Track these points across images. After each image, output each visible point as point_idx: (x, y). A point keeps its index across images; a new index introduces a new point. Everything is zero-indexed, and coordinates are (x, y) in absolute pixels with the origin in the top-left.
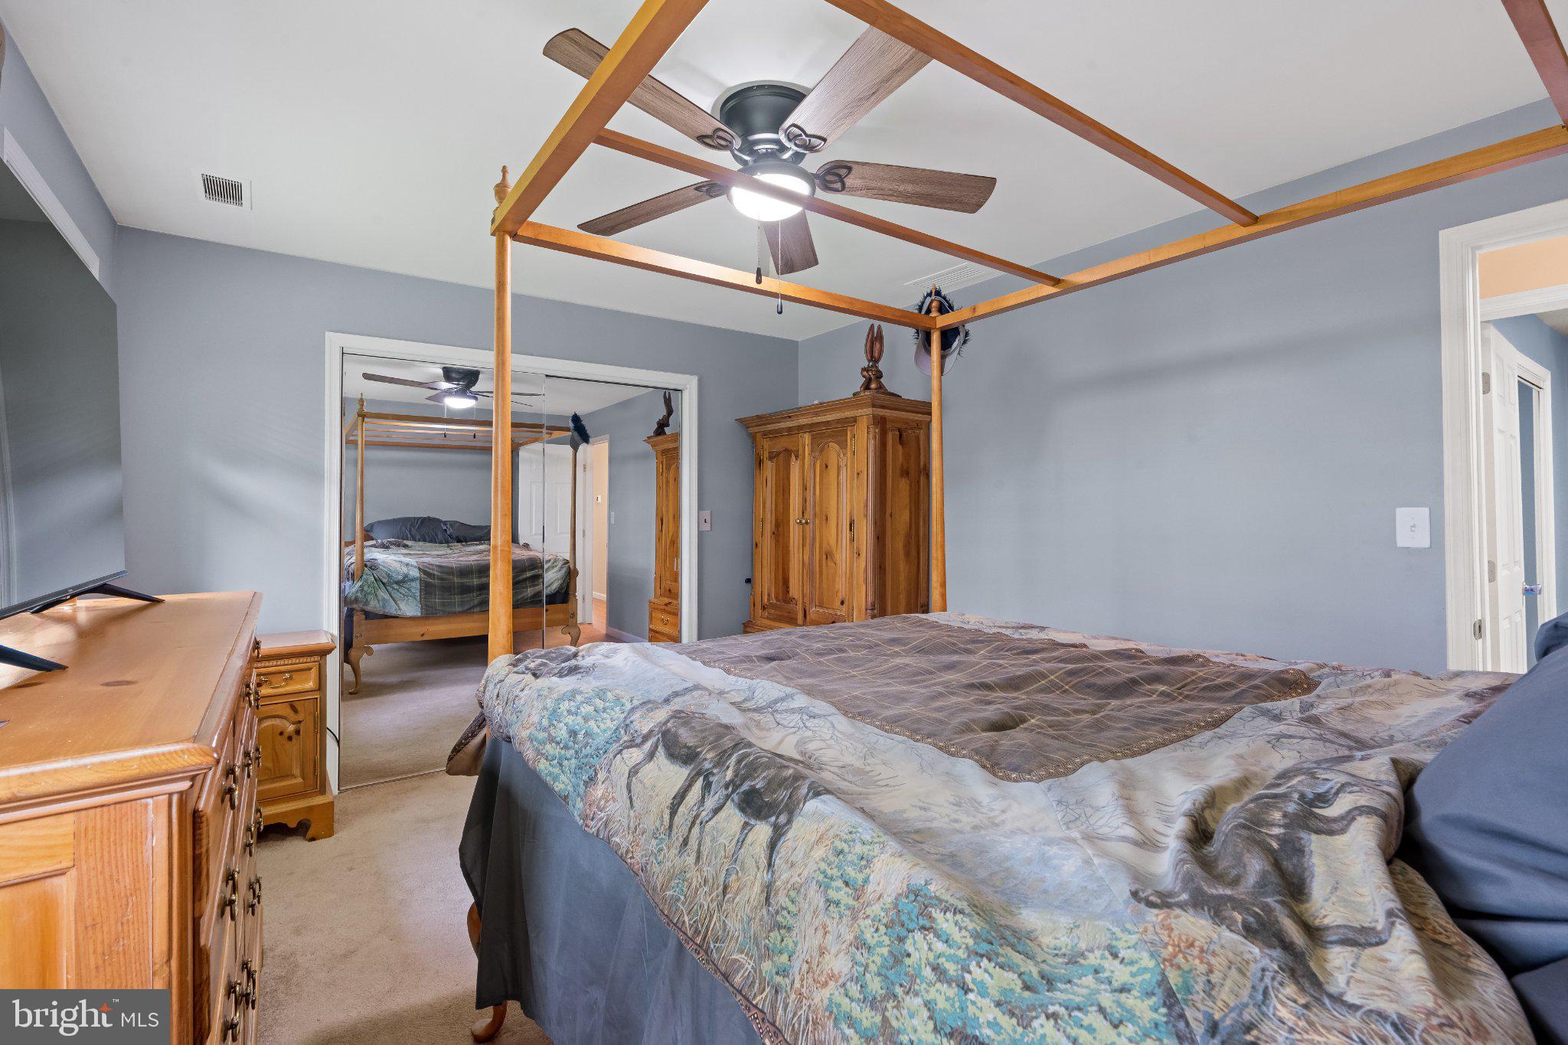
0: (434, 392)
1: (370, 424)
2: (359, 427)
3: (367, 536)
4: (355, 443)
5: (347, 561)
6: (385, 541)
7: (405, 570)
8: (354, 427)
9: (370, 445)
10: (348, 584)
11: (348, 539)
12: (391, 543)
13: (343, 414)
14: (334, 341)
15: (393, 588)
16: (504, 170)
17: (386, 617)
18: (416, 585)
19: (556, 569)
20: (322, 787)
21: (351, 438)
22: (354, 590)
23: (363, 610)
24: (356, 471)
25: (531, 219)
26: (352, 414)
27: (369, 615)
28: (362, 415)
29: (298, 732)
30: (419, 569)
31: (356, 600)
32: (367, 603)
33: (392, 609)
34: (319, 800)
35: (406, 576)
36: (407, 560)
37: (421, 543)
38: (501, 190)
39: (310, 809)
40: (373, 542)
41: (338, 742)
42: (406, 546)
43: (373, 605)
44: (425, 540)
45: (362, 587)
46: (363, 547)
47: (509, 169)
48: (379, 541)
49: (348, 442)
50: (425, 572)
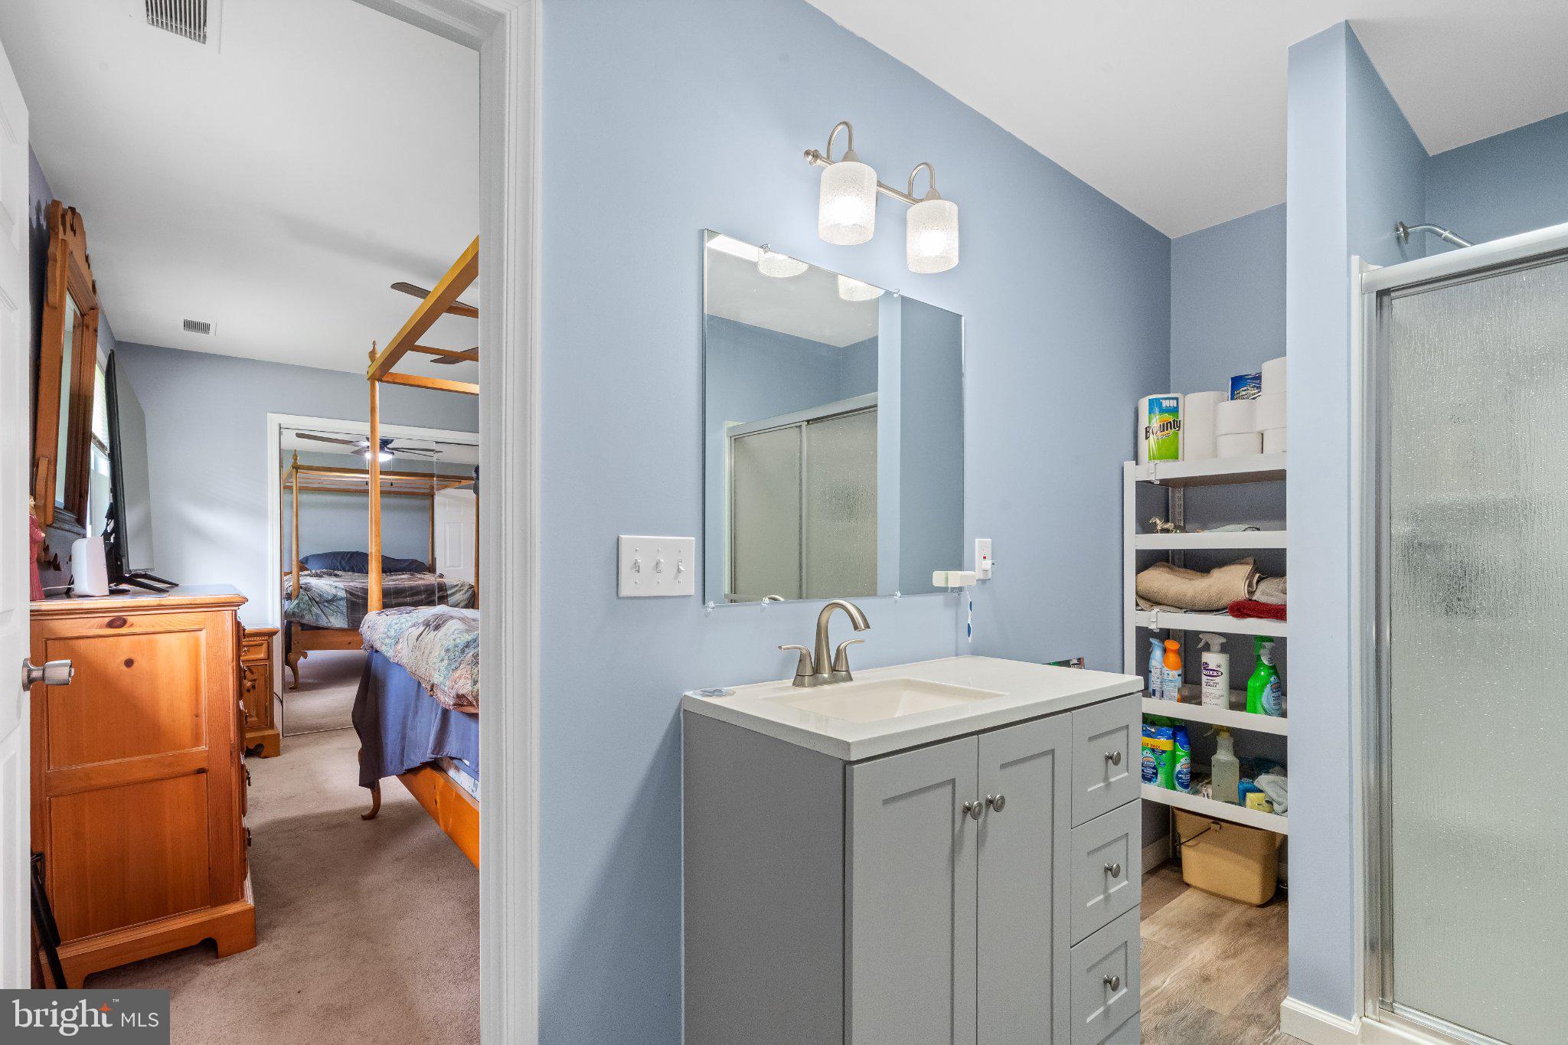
0: (356, 448)
1: (301, 474)
2: (294, 476)
3: (303, 565)
4: (291, 488)
5: (286, 585)
6: (318, 571)
7: (334, 591)
8: (290, 475)
9: (302, 490)
10: (287, 603)
11: (286, 570)
12: (325, 573)
13: (281, 466)
14: (274, 420)
15: (325, 606)
16: (374, 343)
17: (318, 628)
18: (343, 603)
19: (462, 592)
20: (272, 726)
21: (287, 484)
22: (292, 606)
23: (299, 623)
24: (292, 511)
25: (391, 371)
26: (288, 467)
27: (305, 627)
28: (296, 468)
29: (253, 687)
30: (346, 591)
31: (294, 614)
32: (302, 617)
33: (323, 622)
34: (270, 732)
35: (335, 596)
36: (337, 584)
37: (350, 573)
38: (372, 354)
39: (263, 737)
40: (309, 572)
41: (282, 702)
42: (336, 575)
43: (308, 619)
44: (354, 571)
45: (298, 604)
46: (299, 576)
47: (377, 343)
48: (313, 571)
49: (286, 488)
50: (351, 594)
